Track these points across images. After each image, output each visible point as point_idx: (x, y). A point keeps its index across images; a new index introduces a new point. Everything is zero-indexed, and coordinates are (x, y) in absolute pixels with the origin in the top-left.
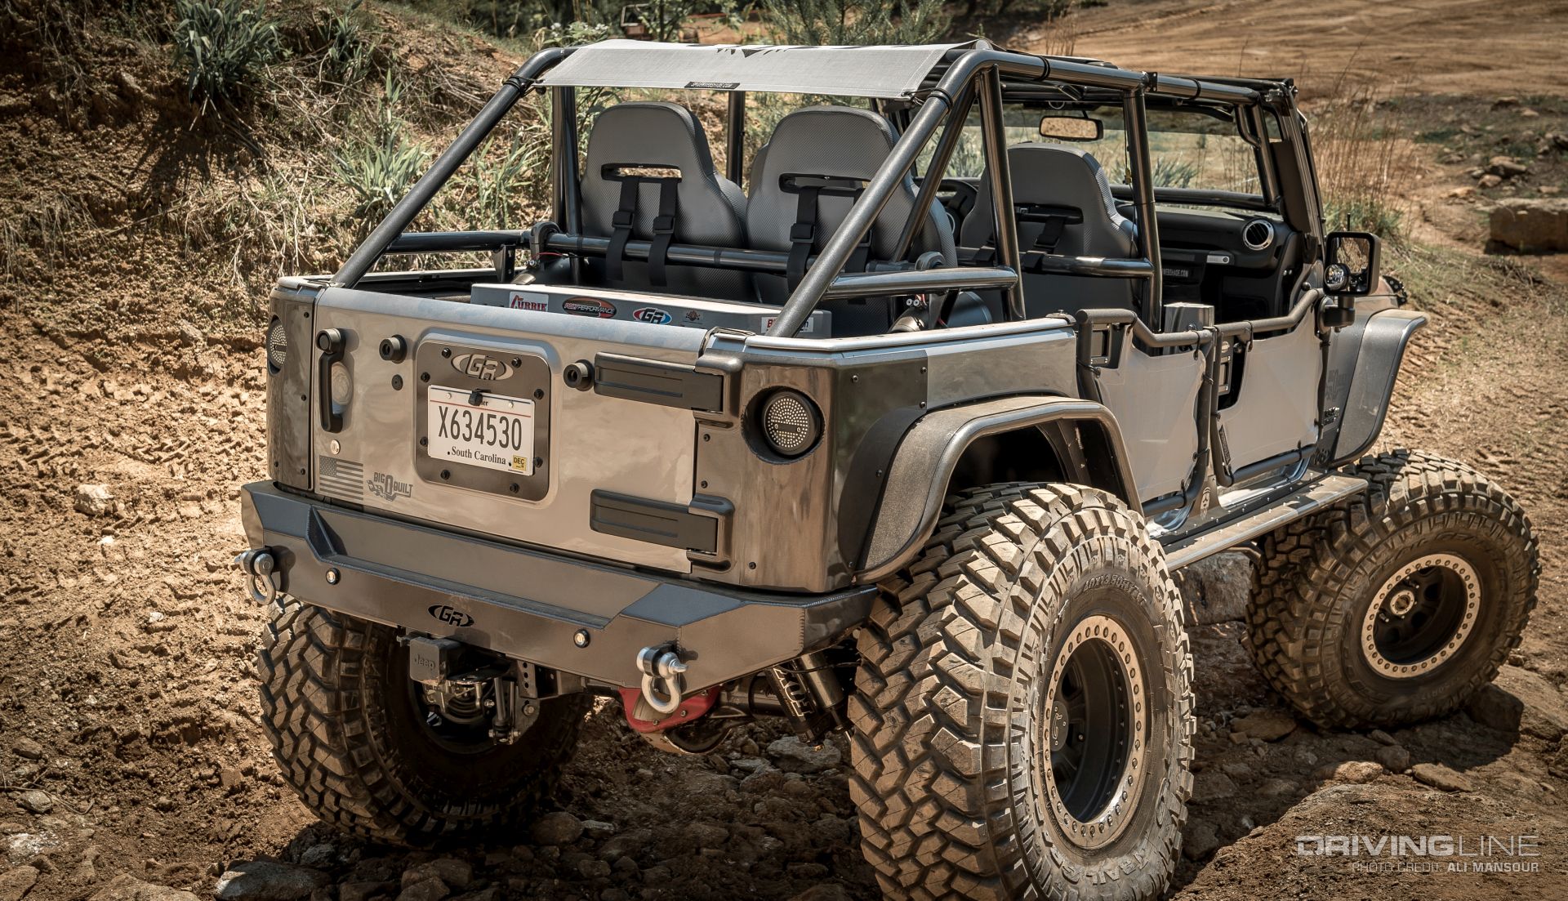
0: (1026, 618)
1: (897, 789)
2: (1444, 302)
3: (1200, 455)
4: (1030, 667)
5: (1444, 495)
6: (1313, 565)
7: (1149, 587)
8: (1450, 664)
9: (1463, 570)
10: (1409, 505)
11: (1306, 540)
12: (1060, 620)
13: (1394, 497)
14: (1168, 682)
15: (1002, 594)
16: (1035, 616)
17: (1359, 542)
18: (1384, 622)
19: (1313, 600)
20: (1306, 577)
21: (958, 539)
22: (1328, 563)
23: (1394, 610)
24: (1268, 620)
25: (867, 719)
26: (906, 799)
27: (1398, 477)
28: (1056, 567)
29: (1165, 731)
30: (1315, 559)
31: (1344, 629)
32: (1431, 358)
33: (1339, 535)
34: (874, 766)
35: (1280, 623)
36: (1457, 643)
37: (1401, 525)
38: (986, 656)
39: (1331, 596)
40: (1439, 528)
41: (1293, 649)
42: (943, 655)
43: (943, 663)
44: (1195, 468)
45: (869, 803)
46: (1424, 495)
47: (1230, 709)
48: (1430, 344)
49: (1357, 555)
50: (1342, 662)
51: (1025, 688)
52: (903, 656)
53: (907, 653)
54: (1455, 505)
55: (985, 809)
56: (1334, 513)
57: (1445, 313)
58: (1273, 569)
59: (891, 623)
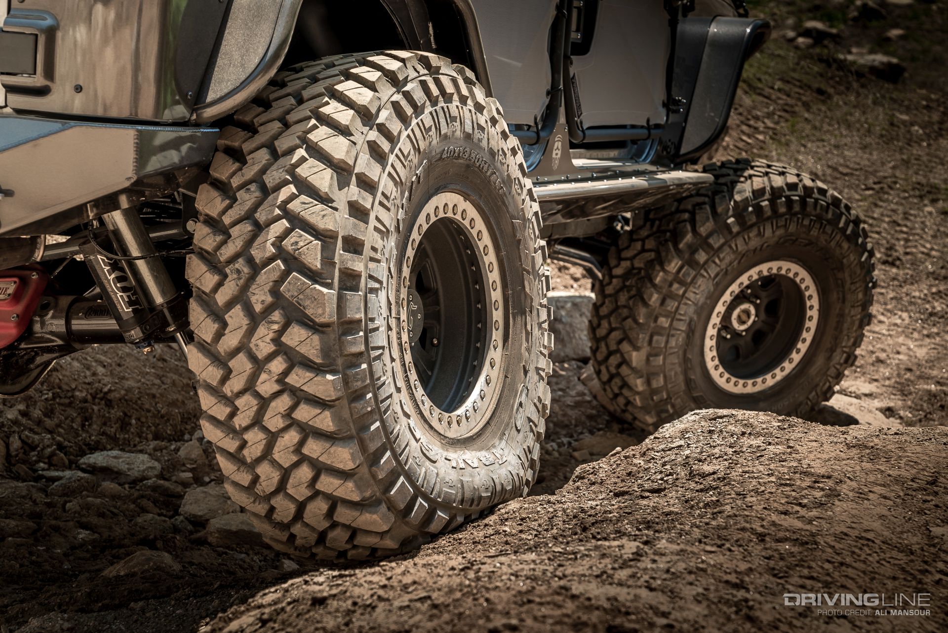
0: (383, 165)
1: (242, 347)
2: (772, 88)
3: (553, 93)
4: (388, 218)
5: (786, 197)
6: (658, 268)
7: (508, 175)
8: (788, 380)
9: (803, 280)
10: (753, 206)
11: (650, 244)
12: (419, 178)
13: (738, 198)
14: (526, 283)
15: (357, 138)
16: (392, 166)
17: (704, 243)
18: (725, 338)
19: (658, 305)
20: (651, 280)
21: (308, 89)
22: (673, 265)
23: (735, 324)
24: (612, 330)
25: (208, 275)
26: (252, 358)
27: (742, 179)
28: (414, 122)
29: (524, 335)
30: (660, 261)
31: (688, 337)
32: (761, 137)
33: (683, 235)
34: (216, 326)
35: (625, 332)
36: (796, 357)
37: (745, 227)
38: (341, 198)
39: (676, 300)
40: (780, 232)
41: (636, 358)
42: (293, 197)
43: (294, 206)
44: (548, 107)
45: (210, 368)
46: (767, 196)
47: (571, 436)
48: (760, 125)
49: (702, 257)
50: (685, 372)
51: (383, 239)
52: (248, 205)
53: (253, 200)
54: (797, 208)
55: (340, 361)
56: (678, 215)
57: (773, 97)
58: (617, 277)
59: (233, 174)
